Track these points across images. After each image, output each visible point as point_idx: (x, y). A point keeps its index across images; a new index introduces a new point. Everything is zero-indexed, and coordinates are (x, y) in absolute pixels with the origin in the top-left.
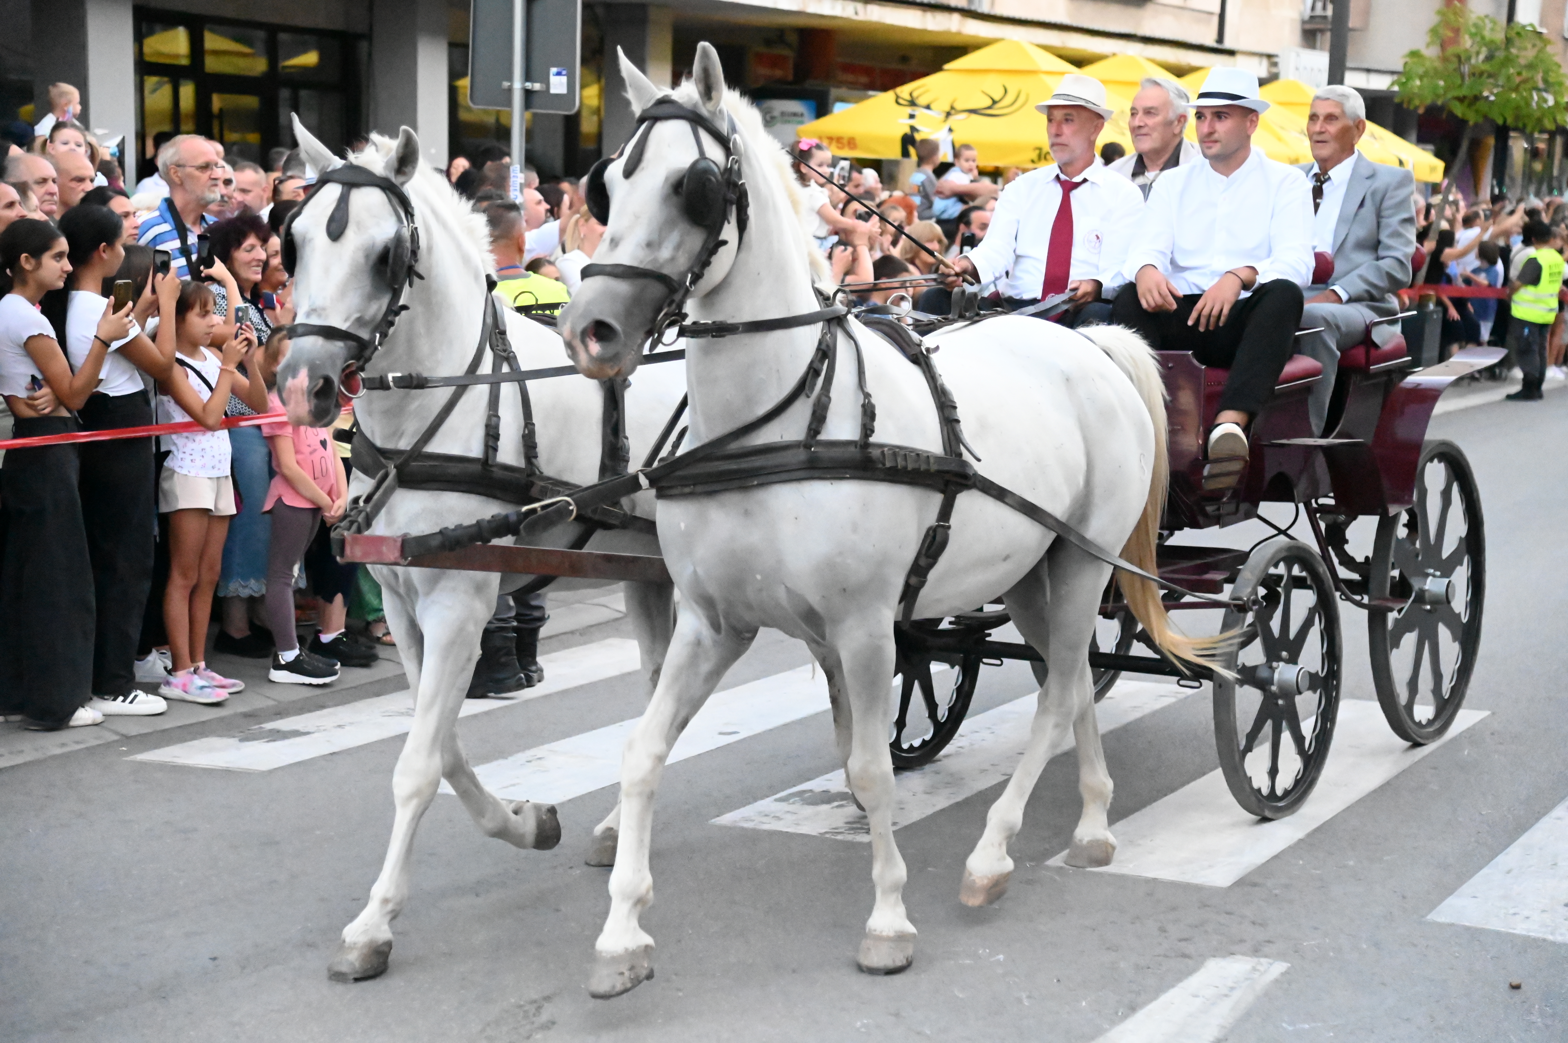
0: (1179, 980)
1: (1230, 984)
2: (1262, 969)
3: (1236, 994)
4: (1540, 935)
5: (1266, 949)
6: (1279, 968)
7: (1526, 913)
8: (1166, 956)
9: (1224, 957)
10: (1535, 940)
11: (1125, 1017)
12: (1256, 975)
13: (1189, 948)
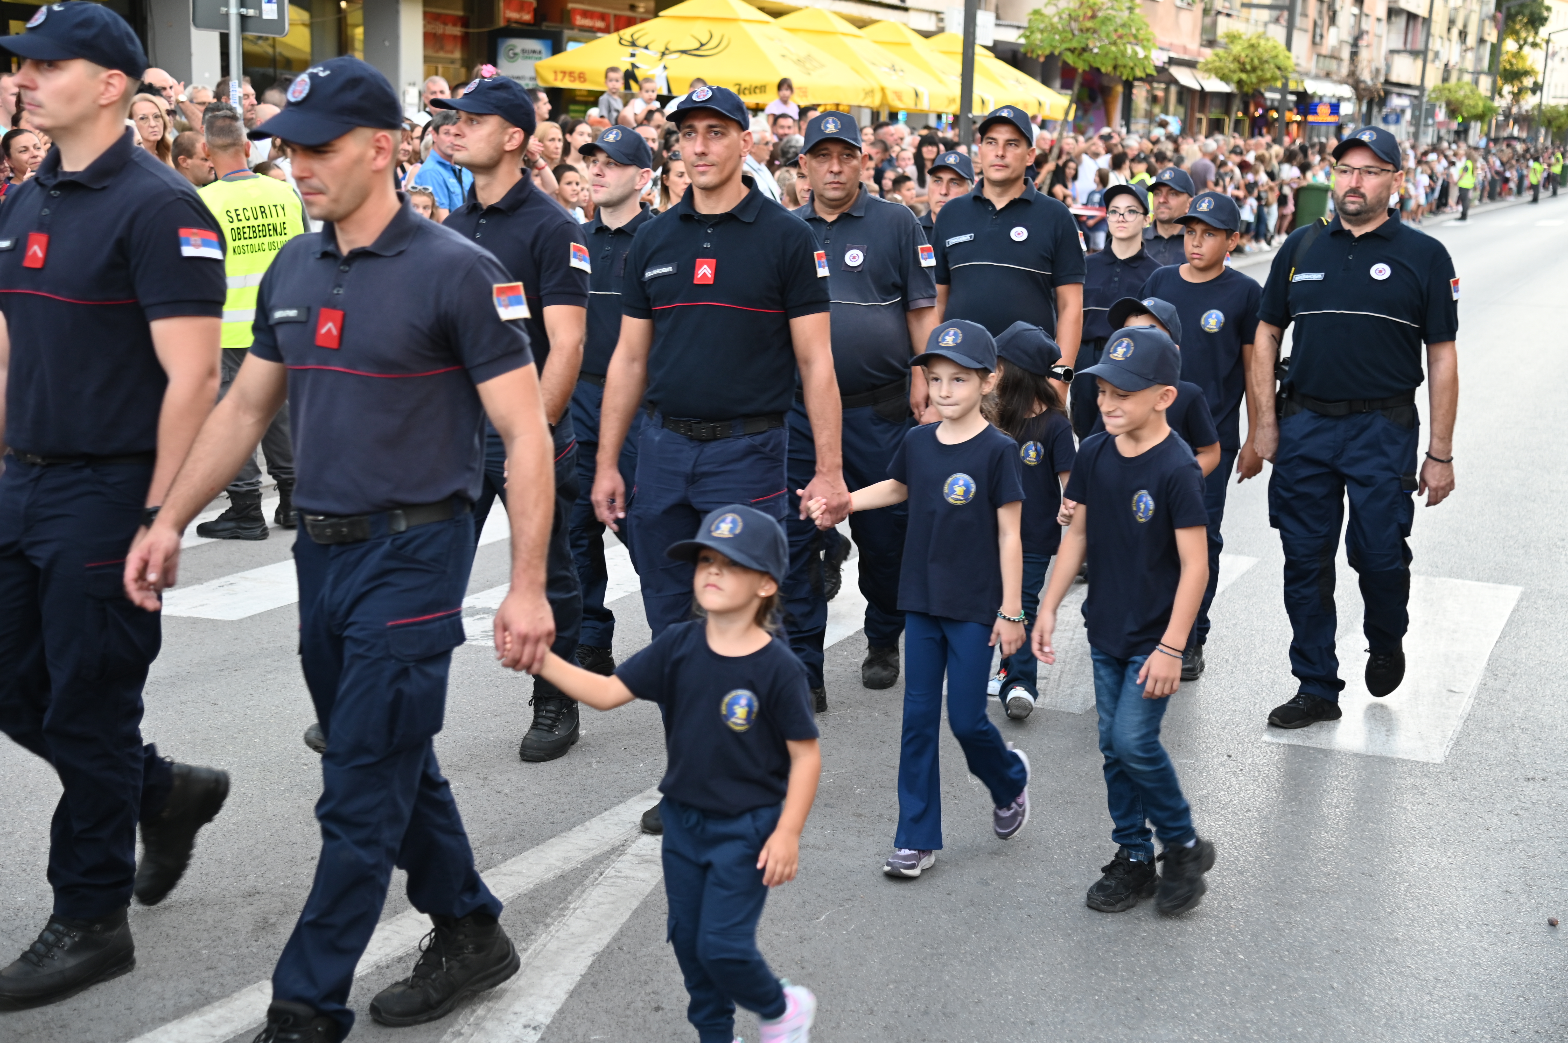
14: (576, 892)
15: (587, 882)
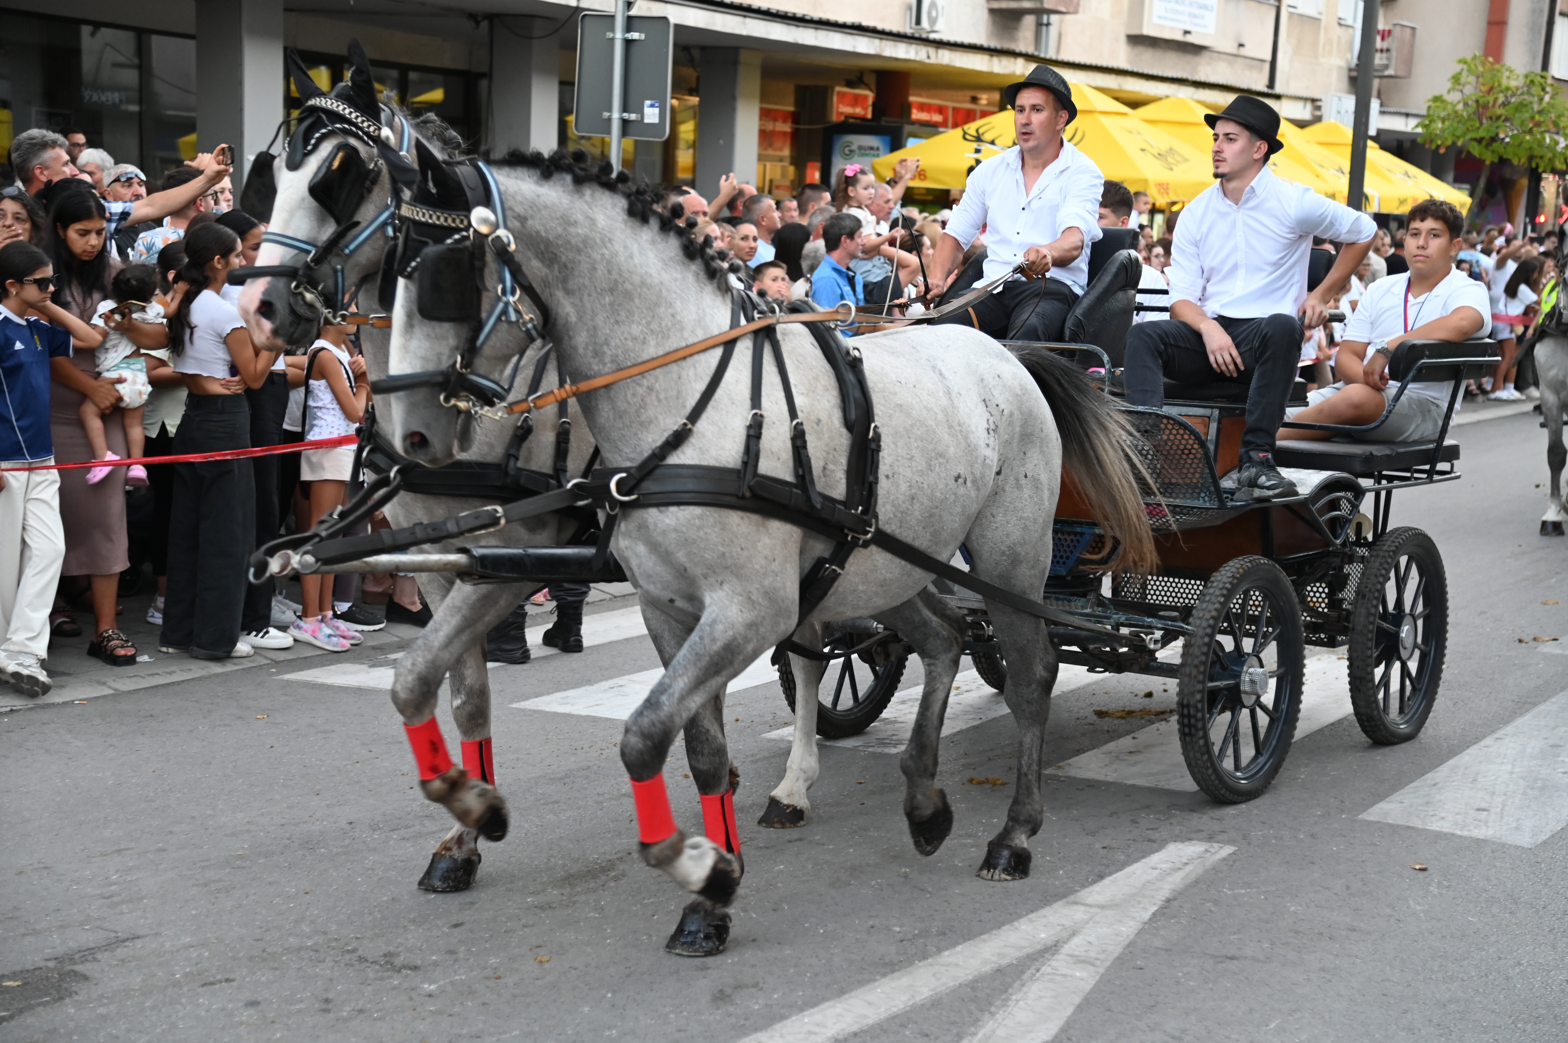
0: (1144, 857)
1: (1184, 860)
2: (1212, 850)
3: (1189, 868)
4: (1451, 831)
5: (1219, 837)
6: (1228, 850)
7: (1442, 815)
8: (1134, 840)
9: (1182, 842)
10: (1446, 834)
11: (1094, 882)
12: (1208, 854)
13: (1156, 835)
14: (1016, 985)
15: (1025, 977)
